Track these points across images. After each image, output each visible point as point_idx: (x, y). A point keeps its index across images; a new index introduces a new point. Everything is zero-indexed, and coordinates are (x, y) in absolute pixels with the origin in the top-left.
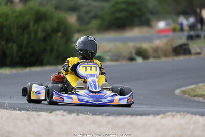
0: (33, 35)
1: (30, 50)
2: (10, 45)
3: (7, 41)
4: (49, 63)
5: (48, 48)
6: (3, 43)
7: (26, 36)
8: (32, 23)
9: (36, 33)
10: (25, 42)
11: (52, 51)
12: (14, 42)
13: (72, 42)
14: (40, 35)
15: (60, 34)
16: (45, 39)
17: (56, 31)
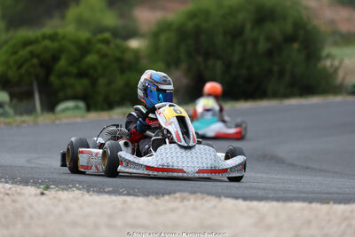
0: (249, 47)
1: (244, 72)
2: (211, 62)
3: (207, 55)
4: (276, 95)
5: (276, 68)
6: (200, 59)
7: (238, 48)
8: (248, 27)
9: (255, 42)
10: (236, 58)
11: (281, 73)
12: (218, 57)
13: (319, 59)
14: (263, 46)
15: (296, 46)
16: (270, 53)
17: (290, 39)
